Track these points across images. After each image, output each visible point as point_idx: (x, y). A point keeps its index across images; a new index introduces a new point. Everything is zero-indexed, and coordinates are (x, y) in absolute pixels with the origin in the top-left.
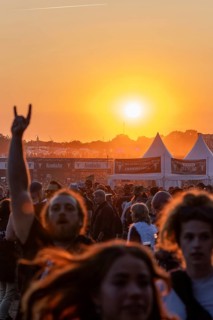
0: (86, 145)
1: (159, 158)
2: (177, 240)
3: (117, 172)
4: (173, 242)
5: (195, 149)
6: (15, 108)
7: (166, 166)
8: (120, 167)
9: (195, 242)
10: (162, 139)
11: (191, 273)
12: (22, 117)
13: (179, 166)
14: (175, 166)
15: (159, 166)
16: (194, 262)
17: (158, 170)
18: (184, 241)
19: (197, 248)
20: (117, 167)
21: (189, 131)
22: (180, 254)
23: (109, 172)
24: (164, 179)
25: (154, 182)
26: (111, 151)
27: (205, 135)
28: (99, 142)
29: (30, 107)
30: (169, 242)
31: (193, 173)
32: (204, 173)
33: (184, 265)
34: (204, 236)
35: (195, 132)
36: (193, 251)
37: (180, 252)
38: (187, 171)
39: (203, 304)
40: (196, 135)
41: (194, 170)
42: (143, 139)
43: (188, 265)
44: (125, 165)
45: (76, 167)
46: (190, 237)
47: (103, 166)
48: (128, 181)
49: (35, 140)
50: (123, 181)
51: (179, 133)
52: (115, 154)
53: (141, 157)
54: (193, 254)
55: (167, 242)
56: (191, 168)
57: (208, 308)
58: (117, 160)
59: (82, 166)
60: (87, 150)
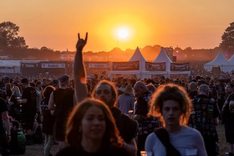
0: (96, 54)
1: (138, 61)
2: (161, 111)
3: (114, 69)
4: (159, 112)
5: (159, 56)
6: (79, 34)
7: (142, 66)
8: (115, 67)
9: (170, 112)
10: (140, 50)
11: (168, 129)
12: (82, 39)
13: (150, 66)
14: (147, 66)
15: (138, 66)
16: (170, 123)
17: (138, 69)
18: (164, 112)
19: (171, 115)
20: (113, 67)
21: (155, 46)
22: (162, 119)
23: (109, 69)
24: (141, 74)
25: (135, 75)
26: (110, 57)
27: (165, 48)
28: (103, 52)
29: (87, 34)
30: (157, 113)
31: (159, 70)
32: (164, 70)
33: (164, 125)
34: (175, 109)
35: (159, 46)
36: (169, 117)
37: (162, 118)
38: (154, 69)
39: (175, 147)
40: (160, 48)
41: (159, 68)
42: (128, 50)
43: (166, 125)
44: (118, 66)
45: (90, 67)
46: (168, 109)
47: (106, 66)
48: (120, 75)
49: (66, 51)
50: (117, 75)
51: (150, 47)
52: (112, 59)
53: (128, 61)
54: (169, 119)
55: (154, 112)
56: (157, 67)
57: (177, 149)
58: (113, 62)
59: (93, 66)
60: (96, 57)
